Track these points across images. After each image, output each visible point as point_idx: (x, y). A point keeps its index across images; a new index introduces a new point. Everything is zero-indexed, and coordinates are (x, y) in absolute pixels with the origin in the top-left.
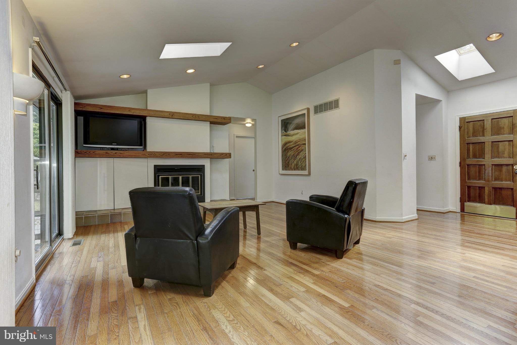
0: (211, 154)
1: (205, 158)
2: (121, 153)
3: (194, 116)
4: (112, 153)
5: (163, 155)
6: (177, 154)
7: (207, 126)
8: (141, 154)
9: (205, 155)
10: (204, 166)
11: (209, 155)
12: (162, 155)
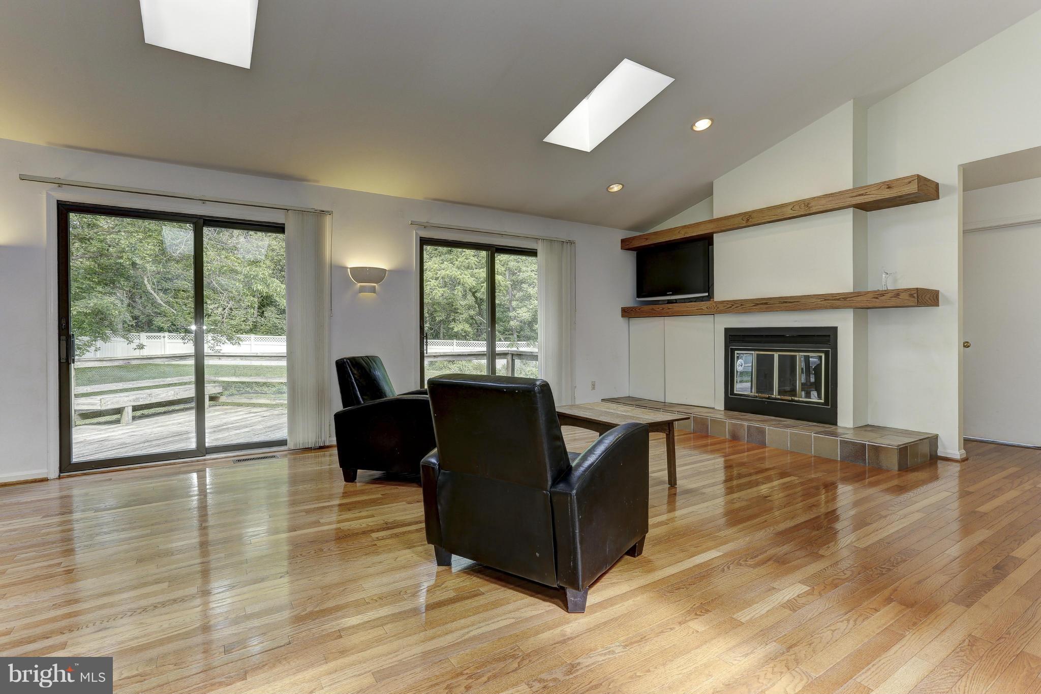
0: (843, 298)
1: (826, 308)
2: (669, 309)
3: (797, 208)
4: (659, 308)
5: (731, 307)
6: (758, 302)
7: (845, 221)
8: (695, 308)
9: (825, 300)
10: (835, 329)
11: (838, 299)
12: (728, 308)
